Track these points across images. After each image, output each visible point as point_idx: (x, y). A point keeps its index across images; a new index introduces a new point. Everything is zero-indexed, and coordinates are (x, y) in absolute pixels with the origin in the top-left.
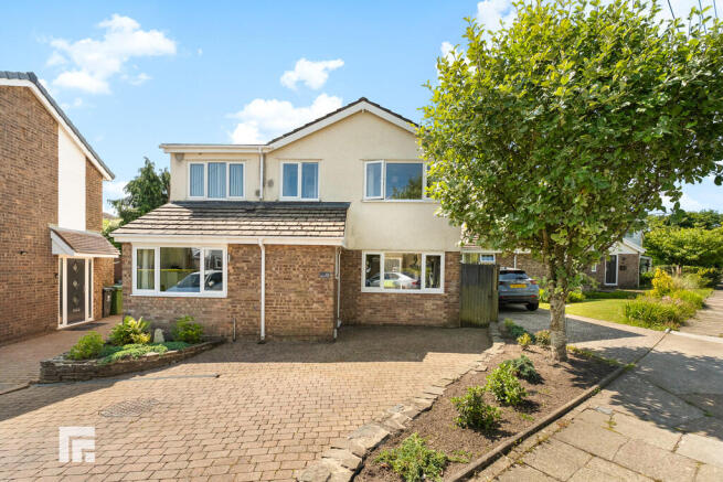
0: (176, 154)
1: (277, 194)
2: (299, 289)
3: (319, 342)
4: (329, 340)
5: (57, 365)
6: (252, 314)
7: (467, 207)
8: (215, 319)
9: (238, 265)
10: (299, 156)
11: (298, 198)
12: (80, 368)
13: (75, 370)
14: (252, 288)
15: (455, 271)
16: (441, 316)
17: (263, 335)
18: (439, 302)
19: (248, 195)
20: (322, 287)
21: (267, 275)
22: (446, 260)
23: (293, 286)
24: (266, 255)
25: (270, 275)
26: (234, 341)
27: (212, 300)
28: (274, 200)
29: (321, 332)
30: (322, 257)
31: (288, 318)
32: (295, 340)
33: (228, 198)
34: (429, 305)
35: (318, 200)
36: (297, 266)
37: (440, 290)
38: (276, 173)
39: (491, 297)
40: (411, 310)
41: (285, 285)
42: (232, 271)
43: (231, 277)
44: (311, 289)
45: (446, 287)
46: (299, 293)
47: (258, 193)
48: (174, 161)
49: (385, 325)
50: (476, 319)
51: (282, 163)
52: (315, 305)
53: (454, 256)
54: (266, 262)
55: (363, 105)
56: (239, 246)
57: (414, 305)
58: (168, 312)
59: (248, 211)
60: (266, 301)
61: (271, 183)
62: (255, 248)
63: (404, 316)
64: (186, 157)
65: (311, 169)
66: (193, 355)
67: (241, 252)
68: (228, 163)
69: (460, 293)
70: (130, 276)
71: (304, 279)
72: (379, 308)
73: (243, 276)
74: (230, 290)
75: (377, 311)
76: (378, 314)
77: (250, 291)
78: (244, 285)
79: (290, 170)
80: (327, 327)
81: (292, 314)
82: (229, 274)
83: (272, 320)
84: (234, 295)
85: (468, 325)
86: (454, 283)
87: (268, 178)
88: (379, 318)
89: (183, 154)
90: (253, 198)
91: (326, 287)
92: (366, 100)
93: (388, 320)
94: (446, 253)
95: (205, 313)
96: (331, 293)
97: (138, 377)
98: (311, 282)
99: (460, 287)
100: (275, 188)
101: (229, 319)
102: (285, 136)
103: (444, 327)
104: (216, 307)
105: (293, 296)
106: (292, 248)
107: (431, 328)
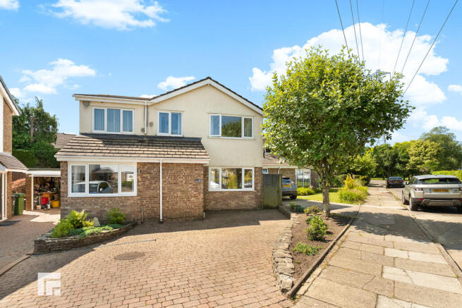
0: (84, 102)
1: (155, 131)
2: (183, 190)
3: (195, 220)
4: (201, 219)
5: (47, 241)
6: (153, 205)
7: (287, 145)
8: (128, 210)
9: (144, 175)
10: (169, 108)
11: (169, 134)
12: (64, 243)
13: (60, 244)
14: (153, 190)
15: (260, 178)
16: (253, 203)
17: (161, 218)
18: (252, 196)
19: (136, 131)
20: (196, 188)
21: (163, 181)
22: (255, 172)
23: (179, 188)
24: (163, 169)
25: (165, 182)
26: (142, 223)
27: (127, 198)
28: (154, 135)
29: (196, 214)
30: (196, 170)
31: (176, 207)
32: (180, 220)
33: (122, 132)
34: (246, 197)
35: (181, 136)
36: (181, 176)
37: (252, 189)
38: (155, 118)
39: (278, 192)
40: (236, 201)
41: (174, 187)
42: (140, 179)
43: (140, 183)
44: (190, 189)
45: (255, 187)
46: (183, 192)
47: (143, 130)
48: (82, 106)
49: (223, 210)
50: (271, 204)
51: (158, 112)
52: (193, 199)
53: (258, 170)
54: (163, 173)
55: (208, 81)
56: (145, 164)
57: (238, 198)
58: (96, 207)
59: (140, 141)
60: (163, 197)
61: (151, 124)
62: (155, 165)
63: (233, 204)
64: (91, 104)
65: (176, 117)
66: (126, 232)
67: (146, 167)
68: (122, 111)
69: (263, 190)
70: (67, 184)
71: (185, 183)
72: (219, 200)
73: (147, 183)
74: (139, 191)
75: (217, 202)
76: (219, 204)
77: (152, 192)
78: (148, 188)
79: (163, 117)
80: (200, 211)
81: (179, 204)
82: (138, 182)
83: (166, 209)
84: (141, 194)
85: (267, 208)
86: (259, 185)
87: (150, 121)
88: (219, 206)
89: (89, 102)
90: (140, 133)
91: (199, 187)
92: (211, 79)
93: (224, 207)
94: (255, 168)
95: (122, 206)
96: (202, 191)
97: (102, 245)
98: (190, 185)
99: (263, 186)
100: (154, 127)
101: (139, 209)
102: (162, 95)
103: (255, 209)
104: (129, 202)
105: (179, 194)
106: (178, 165)
107: (248, 210)
